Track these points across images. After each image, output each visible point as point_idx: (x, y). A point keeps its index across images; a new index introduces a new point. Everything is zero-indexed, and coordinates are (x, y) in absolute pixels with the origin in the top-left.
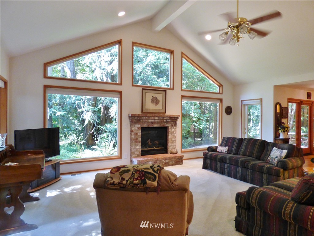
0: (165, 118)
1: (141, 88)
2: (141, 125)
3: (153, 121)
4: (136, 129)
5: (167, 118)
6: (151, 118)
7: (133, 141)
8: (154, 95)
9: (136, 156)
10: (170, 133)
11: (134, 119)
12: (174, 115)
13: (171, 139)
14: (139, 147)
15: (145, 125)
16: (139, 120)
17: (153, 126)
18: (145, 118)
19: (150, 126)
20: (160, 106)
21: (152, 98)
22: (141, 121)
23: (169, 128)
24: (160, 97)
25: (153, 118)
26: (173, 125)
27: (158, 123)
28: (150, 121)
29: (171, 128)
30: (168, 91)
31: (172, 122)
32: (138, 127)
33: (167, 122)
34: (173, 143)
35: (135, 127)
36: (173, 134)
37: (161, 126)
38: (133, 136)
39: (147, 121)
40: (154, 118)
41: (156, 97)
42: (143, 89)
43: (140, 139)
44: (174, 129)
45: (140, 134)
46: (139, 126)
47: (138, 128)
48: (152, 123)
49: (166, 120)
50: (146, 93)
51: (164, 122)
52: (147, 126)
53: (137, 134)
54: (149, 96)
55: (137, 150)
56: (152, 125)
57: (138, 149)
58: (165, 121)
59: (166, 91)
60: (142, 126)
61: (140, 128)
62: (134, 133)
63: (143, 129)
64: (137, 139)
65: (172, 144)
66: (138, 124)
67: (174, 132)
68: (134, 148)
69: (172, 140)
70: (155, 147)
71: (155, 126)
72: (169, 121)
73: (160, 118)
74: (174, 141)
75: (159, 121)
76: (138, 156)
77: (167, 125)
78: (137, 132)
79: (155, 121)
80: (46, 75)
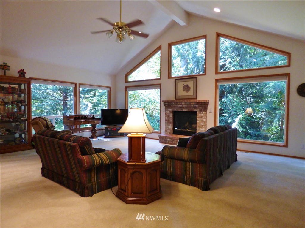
0: (192, 103)
1: (174, 79)
4: (169, 112)
5: (194, 103)
6: (179, 103)
7: (167, 121)
8: (186, 83)
9: (168, 133)
10: (198, 118)
11: (166, 104)
12: (200, 100)
13: (200, 123)
14: (170, 127)
15: (175, 110)
16: (170, 105)
17: (182, 110)
18: (174, 103)
19: (179, 110)
20: (191, 93)
21: (183, 86)
22: (172, 106)
23: (198, 112)
24: (191, 84)
25: (180, 103)
26: (202, 110)
27: (186, 108)
28: (178, 106)
29: (200, 113)
30: (198, 77)
31: (201, 107)
33: (196, 108)
34: (201, 127)
35: (167, 110)
36: (201, 119)
37: (189, 111)
38: (166, 118)
39: (176, 106)
41: (187, 85)
42: (175, 80)
43: (171, 120)
44: (202, 114)
45: (171, 116)
46: (171, 110)
47: (170, 111)
48: (181, 107)
49: (194, 105)
50: (178, 83)
51: (192, 107)
52: (177, 110)
53: (169, 116)
54: (181, 85)
55: (169, 129)
58: (192, 106)
59: (196, 78)
60: (173, 110)
61: (172, 112)
62: (167, 116)
63: (175, 113)
64: (169, 120)
65: (201, 129)
66: (170, 108)
67: (203, 117)
68: (167, 127)
69: (200, 125)
70: (187, 129)
71: (184, 110)
72: (197, 106)
73: (186, 103)
74: (202, 125)
75: (186, 106)
76: (170, 133)
77: (195, 110)
78: (169, 114)
79: (183, 106)
80: (126, 81)
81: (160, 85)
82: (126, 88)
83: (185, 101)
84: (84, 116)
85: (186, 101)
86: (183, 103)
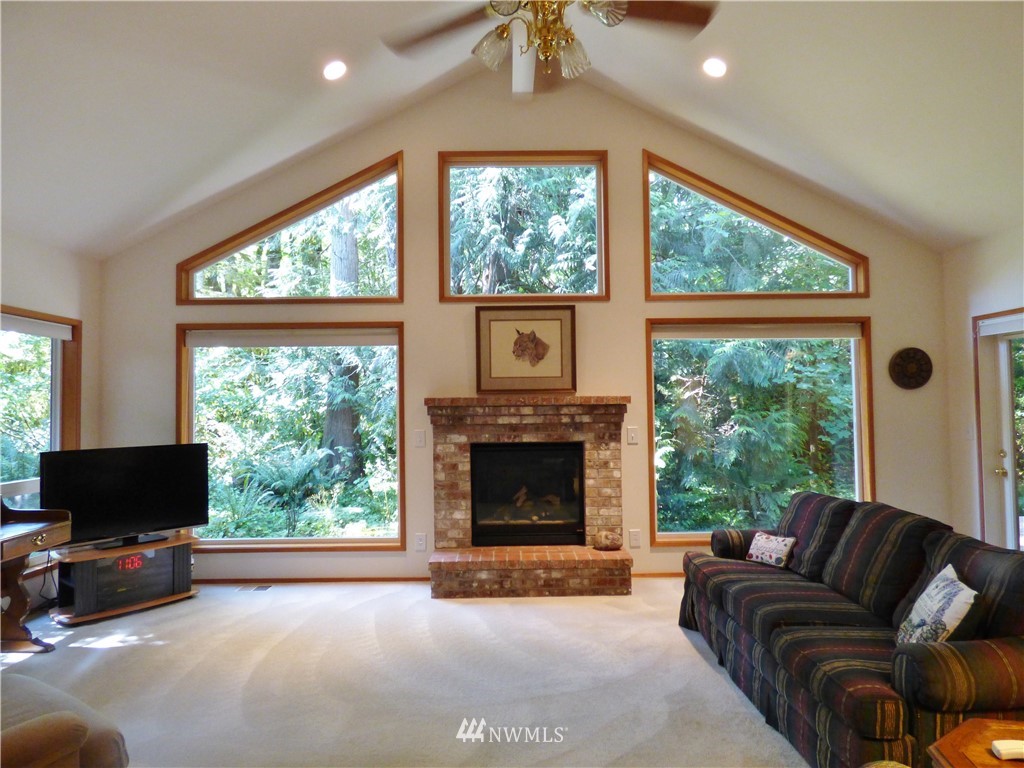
0: (565, 411)
1: (471, 308)
2: (468, 437)
3: (514, 422)
4: (453, 448)
5: (573, 410)
6: (504, 410)
7: (445, 492)
8: (527, 328)
9: (454, 544)
10: (592, 467)
11: (441, 416)
12: (602, 398)
13: (598, 489)
14: (462, 514)
15: (485, 438)
16: (461, 419)
17: (517, 440)
18: (480, 410)
19: (506, 440)
20: (550, 367)
21: (516, 336)
22: (469, 421)
23: (588, 446)
24: (549, 331)
25: (512, 410)
26: (606, 438)
27: (537, 428)
28: (501, 421)
29: (597, 448)
30: (579, 306)
31: (602, 425)
32: (455, 444)
33: (578, 427)
34: (604, 505)
35: (445, 443)
36: (604, 472)
37: (551, 441)
38: (442, 476)
39: (489, 420)
40: (518, 410)
41: (533, 333)
42: (478, 310)
43: (466, 486)
44: (608, 453)
45: (465, 466)
46: (463, 439)
47: (460, 447)
48: (513, 428)
49: (572, 417)
50: (492, 323)
51: (566, 424)
52: (492, 440)
53: (454, 466)
54: (503, 334)
55: (455, 524)
56: (515, 437)
57: (461, 522)
58: (565, 420)
59: (572, 308)
60: (475, 440)
61: (468, 448)
62: (444, 465)
63: (477, 450)
64: (453, 486)
65: (603, 511)
66: (460, 433)
67: (612, 465)
68: (445, 518)
69: (599, 494)
70: (535, 518)
71: (527, 438)
72: (586, 419)
73: (541, 411)
74: (610, 497)
75: (539, 420)
76: (460, 545)
77: (578, 437)
78: (454, 460)
79: (524, 422)
80: (184, 297)
81: (399, 327)
82: (183, 332)
83: (539, 399)
85: (543, 400)
86: (527, 411)
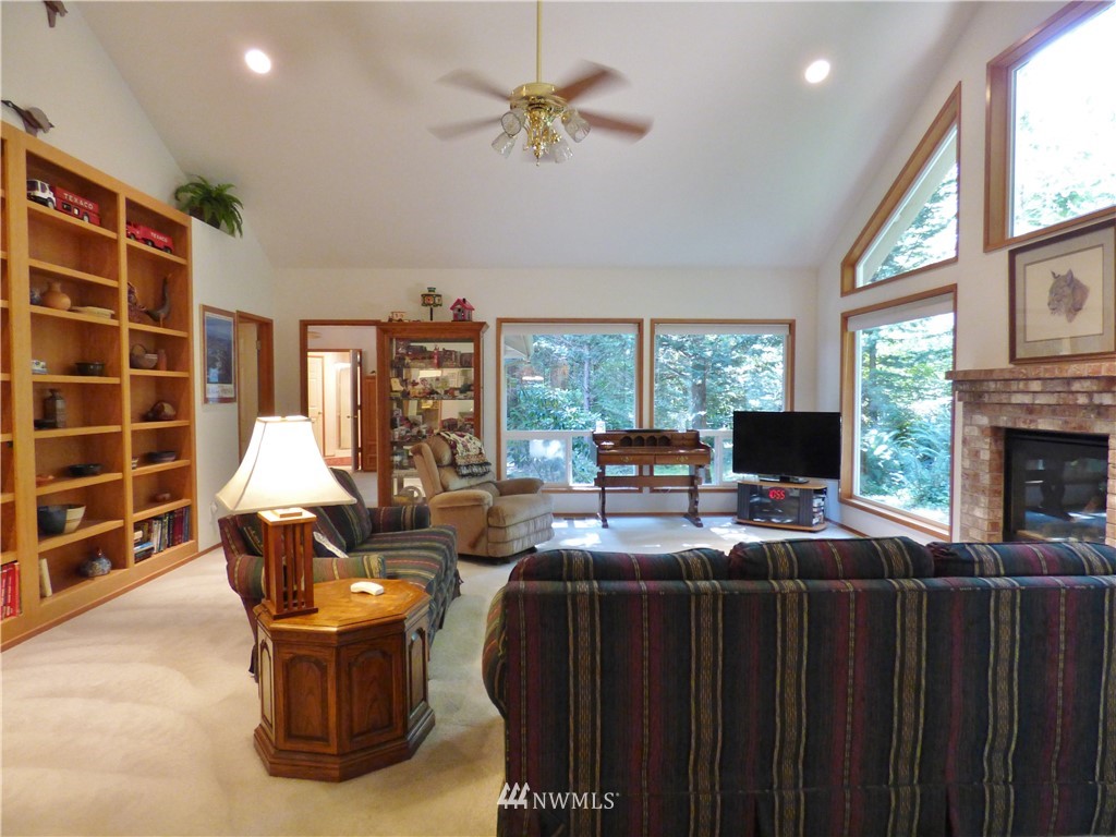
0: (1076, 386)
1: (1007, 252)
2: (990, 418)
3: (1027, 402)
4: (976, 432)
5: (1086, 385)
6: (1014, 386)
7: (970, 482)
8: (1063, 266)
11: (966, 391)
14: (981, 513)
15: (1004, 421)
16: (980, 395)
17: (1032, 427)
18: (993, 386)
19: (1022, 426)
20: (1090, 321)
22: (986, 399)
24: (1089, 266)
25: (1021, 385)
27: (1052, 410)
28: (1018, 399)
32: (979, 427)
33: (1100, 412)
35: (972, 424)
37: (1070, 430)
38: (968, 464)
39: (1004, 398)
40: (1026, 384)
41: (1071, 273)
42: (1013, 254)
43: (986, 479)
45: (986, 454)
46: (985, 421)
47: (982, 429)
48: (1030, 409)
49: (1089, 395)
50: (1028, 268)
51: (1084, 407)
52: (1009, 425)
53: (977, 453)
54: (1038, 279)
55: (975, 522)
56: (1031, 421)
57: (980, 521)
58: (1082, 400)
60: (994, 424)
61: (988, 432)
62: (970, 451)
64: (976, 477)
66: (982, 414)
68: (968, 513)
71: (1044, 425)
72: (1109, 399)
73: (1049, 386)
75: (1052, 400)
77: (1100, 428)
78: (977, 446)
79: (1037, 402)
80: (849, 288)
81: (953, 290)
82: (846, 320)
83: (1042, 370)
84: (657, 436)
85: (1046, 370)
86: (1036, 386)
